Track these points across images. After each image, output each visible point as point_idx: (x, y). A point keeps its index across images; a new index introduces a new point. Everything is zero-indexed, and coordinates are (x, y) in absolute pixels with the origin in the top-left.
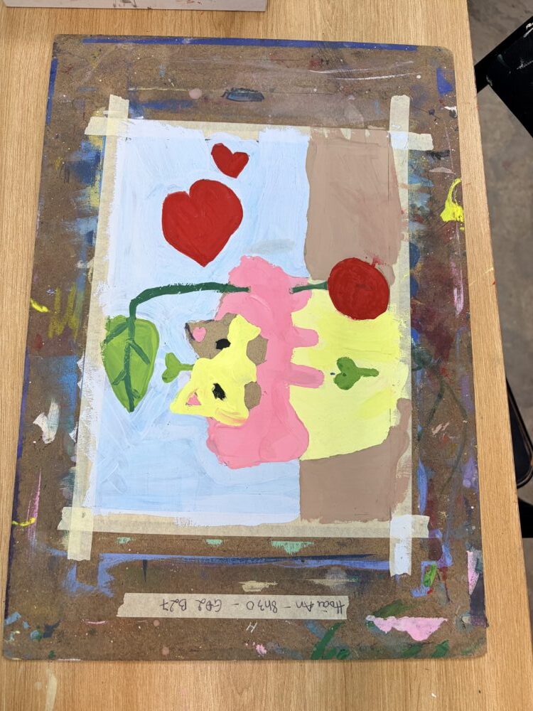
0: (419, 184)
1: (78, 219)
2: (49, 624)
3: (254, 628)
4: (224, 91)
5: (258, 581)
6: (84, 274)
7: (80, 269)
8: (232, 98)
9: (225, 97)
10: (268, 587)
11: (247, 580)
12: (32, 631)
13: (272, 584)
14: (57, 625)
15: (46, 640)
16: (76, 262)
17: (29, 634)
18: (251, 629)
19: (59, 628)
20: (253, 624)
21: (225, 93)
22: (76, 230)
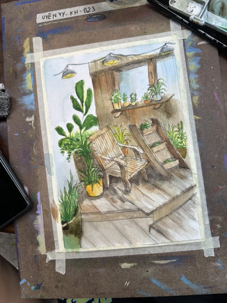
0: (194, 52)
1: (24, 97)
2: (38, 283)
3: (128, 284)
4: (85, 18)
5: (128, 263)
6: (30, 124)
7: (28, 122)
8: (90, 21)
9: (86, 21)
10: (133, 265)
11: (122, 262)
12: (32, 287)
13: (135, 264)
14: (41, 284)
15: (38, 290)
16: (26, 118)
17: (31, 288)
18: (127, 284)
19: (42, 285)
20: (128, 282)
21: (86, 18)
22: (23, 102)
